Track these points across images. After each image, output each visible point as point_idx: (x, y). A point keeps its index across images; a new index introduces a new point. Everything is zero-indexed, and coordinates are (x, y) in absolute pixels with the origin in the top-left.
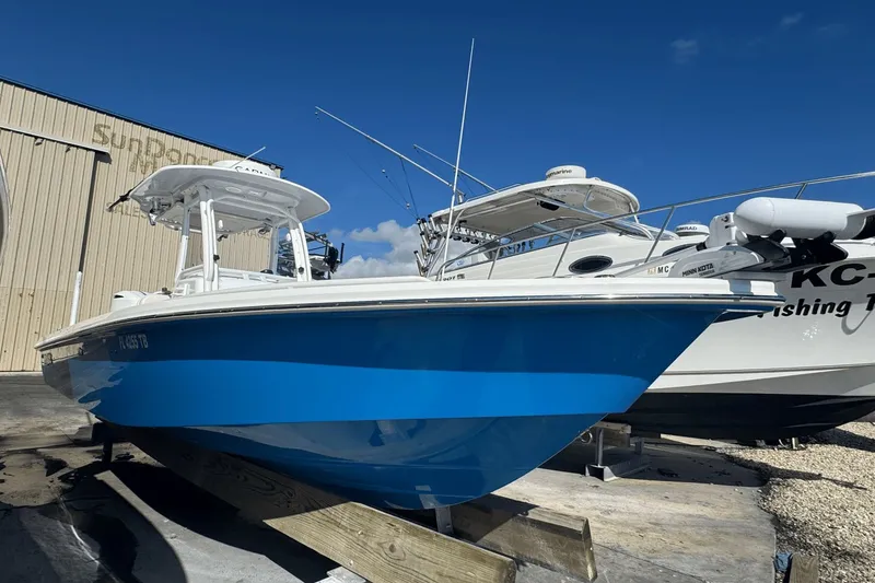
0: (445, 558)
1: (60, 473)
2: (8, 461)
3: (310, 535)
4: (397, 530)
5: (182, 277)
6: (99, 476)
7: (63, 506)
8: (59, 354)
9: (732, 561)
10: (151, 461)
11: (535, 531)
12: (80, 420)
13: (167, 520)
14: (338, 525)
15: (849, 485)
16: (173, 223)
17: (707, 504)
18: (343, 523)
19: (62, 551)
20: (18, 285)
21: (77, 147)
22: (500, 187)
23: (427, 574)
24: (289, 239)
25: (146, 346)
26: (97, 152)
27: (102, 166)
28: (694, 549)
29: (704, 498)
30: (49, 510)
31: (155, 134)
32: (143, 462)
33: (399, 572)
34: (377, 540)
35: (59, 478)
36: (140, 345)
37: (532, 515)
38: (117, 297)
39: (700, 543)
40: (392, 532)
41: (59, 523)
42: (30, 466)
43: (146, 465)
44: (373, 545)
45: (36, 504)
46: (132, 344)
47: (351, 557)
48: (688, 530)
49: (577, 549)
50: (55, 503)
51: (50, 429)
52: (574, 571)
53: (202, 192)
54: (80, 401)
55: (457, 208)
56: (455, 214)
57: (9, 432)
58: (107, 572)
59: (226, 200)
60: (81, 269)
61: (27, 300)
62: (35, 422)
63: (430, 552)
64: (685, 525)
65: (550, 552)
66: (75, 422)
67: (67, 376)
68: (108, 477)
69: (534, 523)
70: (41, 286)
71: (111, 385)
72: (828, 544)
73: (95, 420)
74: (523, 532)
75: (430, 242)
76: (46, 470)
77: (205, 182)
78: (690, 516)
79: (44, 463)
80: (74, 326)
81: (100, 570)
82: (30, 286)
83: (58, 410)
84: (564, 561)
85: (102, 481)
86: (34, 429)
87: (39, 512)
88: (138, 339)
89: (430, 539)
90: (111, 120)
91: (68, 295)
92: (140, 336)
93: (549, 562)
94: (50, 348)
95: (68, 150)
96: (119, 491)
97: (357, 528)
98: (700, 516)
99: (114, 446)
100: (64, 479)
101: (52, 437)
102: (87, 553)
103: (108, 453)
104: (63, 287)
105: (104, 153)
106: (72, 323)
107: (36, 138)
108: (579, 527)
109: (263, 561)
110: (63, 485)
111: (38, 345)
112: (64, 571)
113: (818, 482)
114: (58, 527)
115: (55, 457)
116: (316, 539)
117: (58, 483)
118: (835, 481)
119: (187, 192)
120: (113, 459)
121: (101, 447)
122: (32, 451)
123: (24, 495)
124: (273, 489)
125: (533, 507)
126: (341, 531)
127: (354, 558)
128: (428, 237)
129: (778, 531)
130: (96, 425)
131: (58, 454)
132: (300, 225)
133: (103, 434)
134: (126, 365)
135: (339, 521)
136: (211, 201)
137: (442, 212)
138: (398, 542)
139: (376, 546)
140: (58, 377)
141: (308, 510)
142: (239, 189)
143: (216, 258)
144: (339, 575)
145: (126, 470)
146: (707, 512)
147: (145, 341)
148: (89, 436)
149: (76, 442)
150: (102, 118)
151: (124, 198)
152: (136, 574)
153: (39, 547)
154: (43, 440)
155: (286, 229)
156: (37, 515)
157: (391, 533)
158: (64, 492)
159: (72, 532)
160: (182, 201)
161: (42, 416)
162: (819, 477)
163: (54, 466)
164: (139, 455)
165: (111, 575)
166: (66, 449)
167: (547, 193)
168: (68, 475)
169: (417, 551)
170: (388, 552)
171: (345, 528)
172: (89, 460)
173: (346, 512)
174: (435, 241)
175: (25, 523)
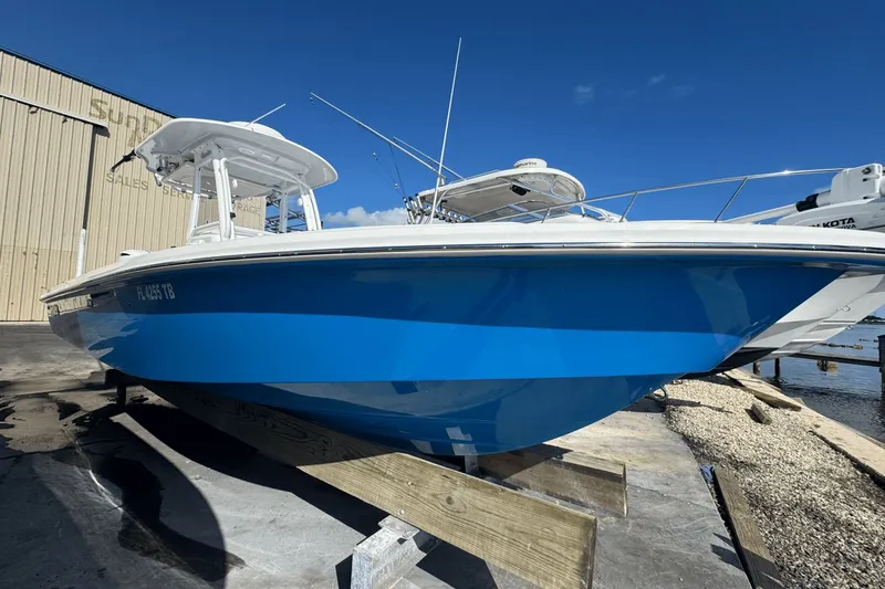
0: (514, 513)
1: (73, 417)
2: (17, 405)
3: (352, 484)
4: (454, 482)
5: (195, 234)
6: (116, 419)
7: (79, 451)
8: (67, 306)
9: (673, 475)
10: (164, 403)
11: (568, 472)
12: (90, 366)
13: (188, 461)
14: (384, 474)
15: (720, 410)
16: (180, 186)
17: (633, 428)
18: (388, 473)
19: (82, 499)
20: (21, 243)
21: (75, 119)
22: (467, 176)
23: (493, 527)
24: (300, 203)
25: (173, 297)
26: (94, 125)
27: (99, 138)
28: (642, 467)
29: (628, 422)
30: (64, 455)
31: (151, 114)
32: (157, 404)
33: (459, 523)
34: (431, 492)
35: (74, 421)
36: (164, 295)
37: (566, 458)
38: (123, 254)
39: (645, 462)
40: (448, 484)
41: (76, 469)
42: (42, 410)
43: (161, 407)
44: (425, 496)
45: (49, 450)
46: (153, 294)
47: (400, 506)
48: (630, 450)
49: (615, 490)
50: (70, 447)
51: (62, 374)
52: (608, 508)
53: (215, 150)
54: (90, 349)
55: (441, 189)
56: (440, 194)
57: (18, 377)
58: (132, 520)
59: (238, 160)
60: (85, 227)
61: (32, 259)
62: (45, 367)
63: (496, 506)
64: (626, 446)
65: (584, 491)
66: (87, 367)
67: (76, 326)
68: (124, 419)
69: (568, 465)
70: (45, 245)
71: (125, 334)
72: (730, 457)
73: (106, 367)
74: (554, 472)
75: (415, 218)
76: (59, 414)
77: (218, 140)
78: (626, 438)
79: (57, 408)
80: (80, 277)
81: (124, 518)
82: (34, 244)
83: (69, 356)
84: (598, 499)
85: (118, 423)
86: (44, 374)
87: (53, 457)
88: (162, 290)
89: (476, 487)
90: (107, 97)
91: (73, 254)
92: (164, 286)
93: (582, 500)
94: (55, 300)
95: (65, 121)
96: (137, 433)
97: (407, 478)
98: (633, 438)
99: (128, 389)
100: (78, 422)
101: (63, 381)
102: (108, 499)
103: (122, 394)
104: (67, 248)
105: (102, 127)
106: (79, 274)
107: (31, 106)
108: (618, 471)
109: (290, 499)
110: (78, 428)
111: (42, 297)
112: (85, 522)
113: (700, 408)
114: (76, 473)
115: (68, 400)
116: (359, 487)
117: (73, 427)
118: (710, 407)
119: (197, 152)
120: (128, 401)
121: (115, 391)
122: (44, 395)
123: (37, 440)
124: (305, 436)
125: (567, 451)
126: (387, 480)
127: (405, 508)
128: (414, 212)
129: (692, 448)
130: (109, 372)
131: (71, 398)
132: (311, 191)
133: (116, 379)
134: (141, 317)
135: (384, 470)
136: (224, 159)
137: (427, 192)
138: (456, 495)
139: (431, 498)
140: (66, 328)
141: (347, 459)
142: (252, 151)
143: (233, 215)
144: (392, 525)
145: (141, 411)
146: (636, 434)
147: (170, 291)
148: (102, 380)
149: (89, 386)
150: (98, 94)
151: (127, 159)
152: (164, 520)
153: (53, 495)
154: (54, 384)
155: (297, 194)
156: (51, 461)
157: (446, 485)
158: (79, 435)
159: (90, 478)
160: (192, 161)
161: (53, 362)
162: (699, 404)
163: (67, 410)
164: (153, 398)
165: (137, 523)
166: (79, 393)
167: (521, 179)
168: (83, 418)
169: (480, 505)
170: (445, 503)
171: (392, 479)
172: (103, 403)
173: (389, 462)
174: (419, 217)
175: (38, 470)
